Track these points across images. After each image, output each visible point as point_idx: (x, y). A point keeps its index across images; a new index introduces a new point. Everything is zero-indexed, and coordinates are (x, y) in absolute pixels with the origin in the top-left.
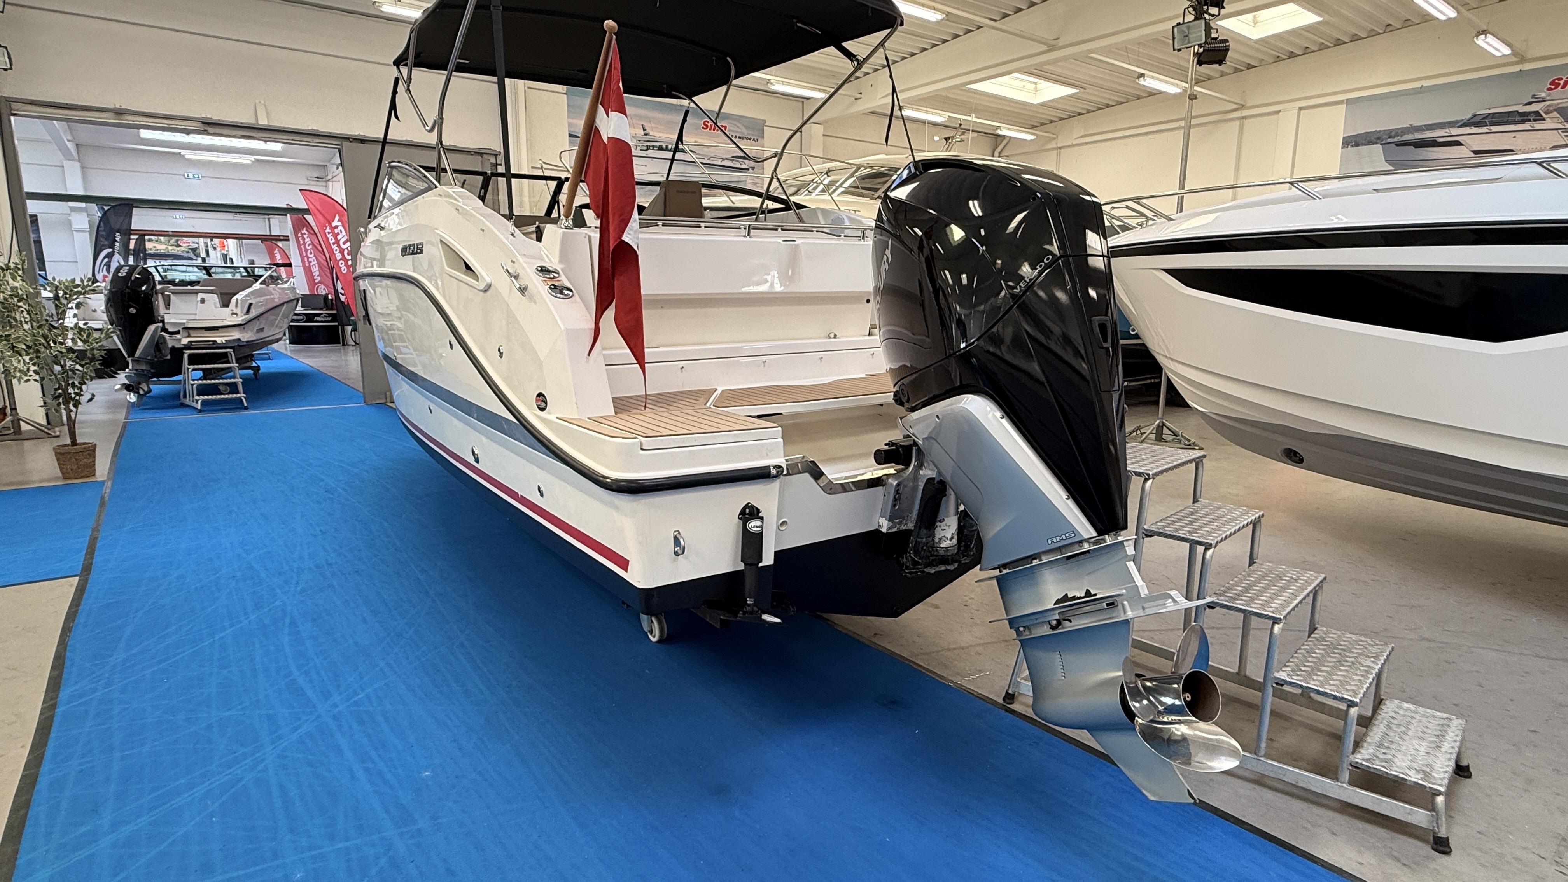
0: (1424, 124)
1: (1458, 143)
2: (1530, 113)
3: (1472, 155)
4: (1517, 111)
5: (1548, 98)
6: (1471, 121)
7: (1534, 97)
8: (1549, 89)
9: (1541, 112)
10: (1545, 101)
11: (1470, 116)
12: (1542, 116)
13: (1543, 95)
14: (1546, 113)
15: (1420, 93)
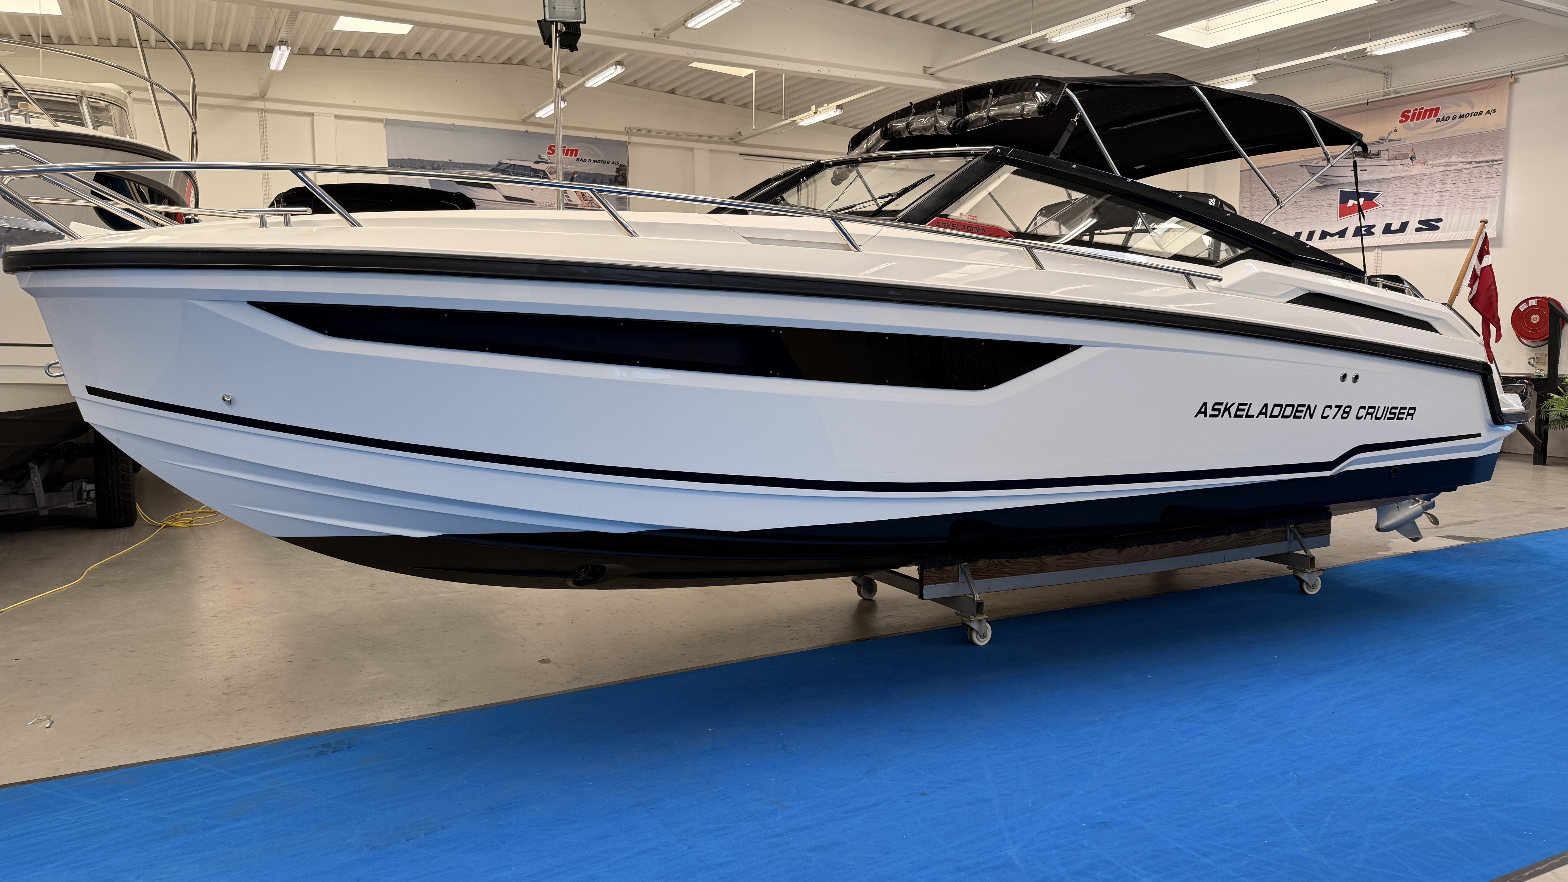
0: (461, 162)
1: (491, 187)
2: (540, 170)
3: (504, 200)
4: (530, 167)
5: (549, 161)
6: (497, 168)
7: (539, 157)
8: (549, 153)
9: (546, 171)
10: (547, 163)
11: (496, 163)
12: (548, 176)
13: (545, 157)
14: (551, 174)
15: (452, 130)
